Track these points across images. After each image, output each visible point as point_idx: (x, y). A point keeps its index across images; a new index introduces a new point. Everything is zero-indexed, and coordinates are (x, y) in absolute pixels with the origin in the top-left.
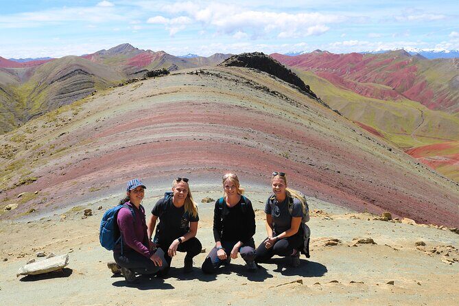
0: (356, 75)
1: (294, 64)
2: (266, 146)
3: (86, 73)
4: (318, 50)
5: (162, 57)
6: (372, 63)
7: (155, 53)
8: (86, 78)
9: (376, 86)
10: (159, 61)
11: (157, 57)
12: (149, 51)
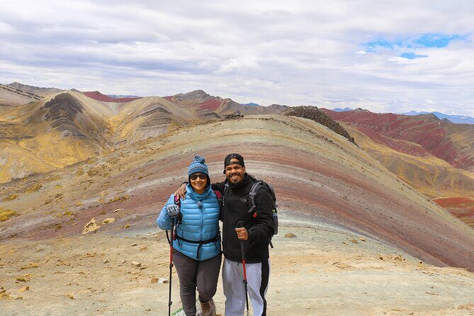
0: (391, 132)
1: (339, 118)
2: (328, 188)
3: (166, 111)
4: (360, 109)
5: (228, 103)
6: (406, 123)
7: (222, 100)
8: (166, 115)
9: (408, 142)
10: (225, 106)
11: (225, 103)
12: (218, 98)
